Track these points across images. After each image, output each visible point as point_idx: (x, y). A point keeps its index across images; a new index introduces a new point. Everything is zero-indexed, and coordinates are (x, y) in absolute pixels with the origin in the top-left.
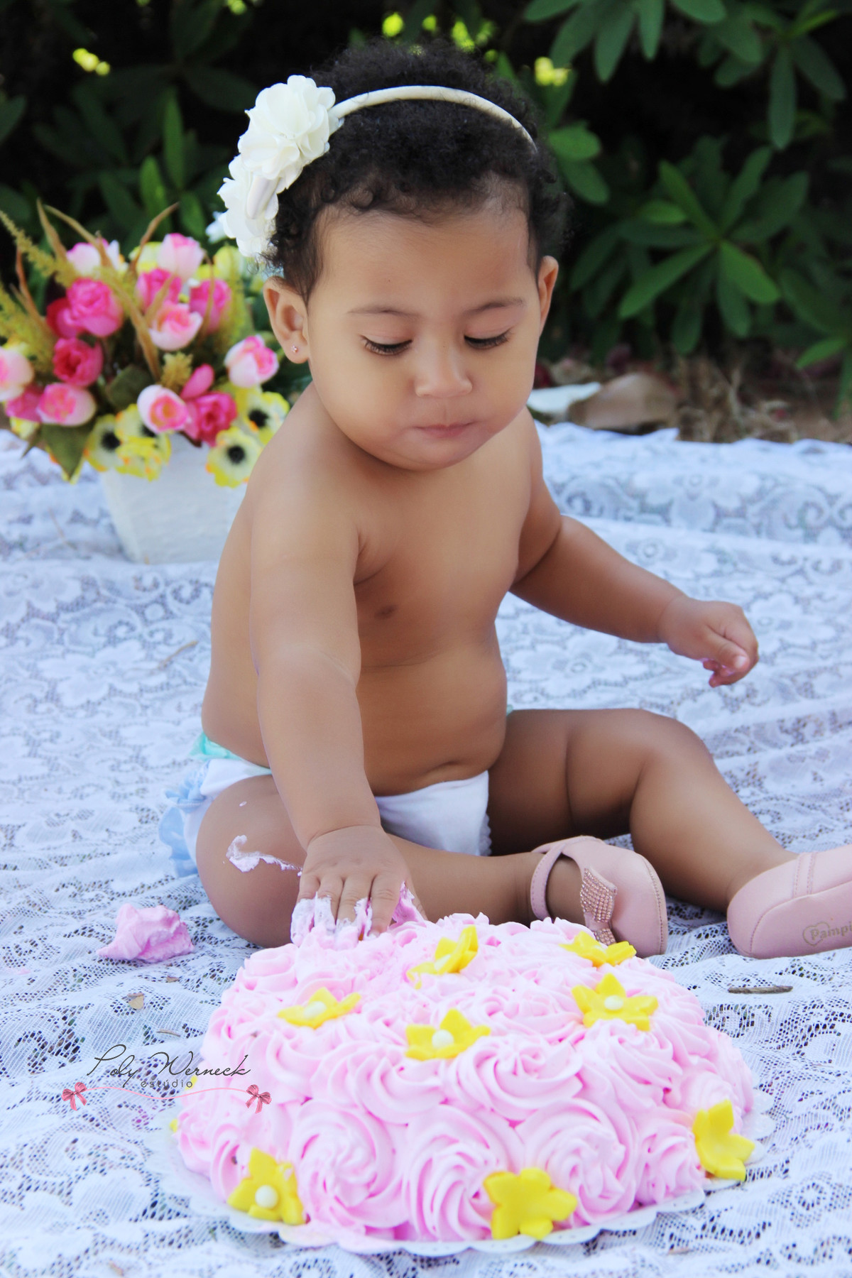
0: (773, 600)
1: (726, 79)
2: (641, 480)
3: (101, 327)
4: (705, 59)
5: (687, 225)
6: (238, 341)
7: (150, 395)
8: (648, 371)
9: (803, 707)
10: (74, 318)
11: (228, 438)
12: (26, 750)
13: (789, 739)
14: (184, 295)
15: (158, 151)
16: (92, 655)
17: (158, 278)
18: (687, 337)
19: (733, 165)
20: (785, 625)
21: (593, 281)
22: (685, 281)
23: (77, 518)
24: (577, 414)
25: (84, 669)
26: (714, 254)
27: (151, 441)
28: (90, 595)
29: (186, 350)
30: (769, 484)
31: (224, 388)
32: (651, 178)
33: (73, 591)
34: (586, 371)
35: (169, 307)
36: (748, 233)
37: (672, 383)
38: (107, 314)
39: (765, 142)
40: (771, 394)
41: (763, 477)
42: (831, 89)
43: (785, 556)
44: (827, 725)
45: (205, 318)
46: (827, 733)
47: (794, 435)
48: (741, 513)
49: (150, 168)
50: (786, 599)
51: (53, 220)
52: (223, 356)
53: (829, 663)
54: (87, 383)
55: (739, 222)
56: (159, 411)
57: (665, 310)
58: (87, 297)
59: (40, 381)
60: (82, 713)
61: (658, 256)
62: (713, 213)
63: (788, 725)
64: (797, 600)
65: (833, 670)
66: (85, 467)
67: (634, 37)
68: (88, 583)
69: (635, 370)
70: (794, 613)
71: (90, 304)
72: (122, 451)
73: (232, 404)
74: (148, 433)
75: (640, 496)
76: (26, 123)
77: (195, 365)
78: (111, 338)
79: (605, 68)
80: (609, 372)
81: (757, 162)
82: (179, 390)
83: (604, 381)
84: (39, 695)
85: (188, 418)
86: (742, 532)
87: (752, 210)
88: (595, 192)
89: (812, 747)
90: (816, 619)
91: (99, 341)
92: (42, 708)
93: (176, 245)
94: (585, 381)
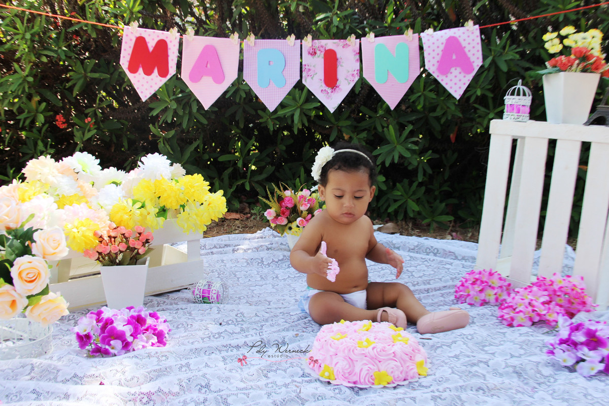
0: (421, 266)
1: (410, 168)
2: (394, 242)
3: (290, 206)
4: (406, 164)
5: (401, 195)
6: (316, 210)
7: (299, 219)
8: (392, 222)
9: (428, 286)
10: (285, 204)
14: (307, 200)
15: (299, 177)
16: (285, 270)
17: (302, 197)
18: (401, 217)
19: (410, 184)
20: (424, 271)
21: (382, 205)
22: (400, 206)
23: (282, 244)
24: (380, 230)
25: (283, 272)
26: (407, 200)
28: (285, 258)
29: (307, 211)
30: (420, 243)
32: (394, 185)
33: (281, 257)
34: (381, 222)
35: (304, 202)
36: (414, 197)
37: (398, 225)
38: (291, 203)
39: (417, 180)
40: (417, 229)
41: (419, 242)
42: (430, 171)
43: (423, 257)
44: (434, 290)
45: (311, 205)
46: (434, 292)
47: (422, 236)
48: (414, 249)
49: (298, 179)
50: (424, 266)
51: (282, 184)
53: (433, 278)
54: (286, 217)
55: (412, 195)
56: (300, 222)
57: (396, 212)
59: (277, 216)
61: (395, 201)
62: (407, 193)
63: (426, 290)
64: (426, 266)
65: (434, 280)
66: (285, 233)
67: (393, 159)
68: (284, 256)
69: (390, 223)
70: (426, 268)
71: (288, 201)
72: (292, 230)
74: (298, 227)
75: (394, 245)
76: (274, 172)
77: (308, 214)
78: (292, 208)
79: (387, 165)
81: (415, 184)
82: (305, 218)
83: (384, 224)
84: (275, 277)
86: (414, 252)
87: (414, 193)
89: (431, 294)
90: (430, 270)
91: (289, 208)
92: (275, 279)
93: (305, 191)
94: (380, 224)
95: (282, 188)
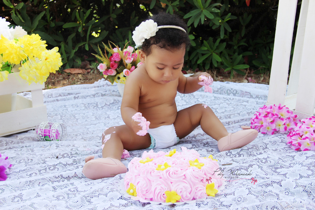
0: (223, 104)
1: (214, 28)
3: (117, 60)
5: (207, 50)
6: (139, 62)
7: (125, 70)
9: (229, 120)
10: (113, 59)
12: (104, 125)
13: (227, 125)
14: (131, 55)
15: (128, 39)
16: (115, 111)
17: (126, 53)
18: (207, 67)
19: (215, 41)
20: (226, 108)
21: (193, 58)
22: (207, 59)
25: (114, 113)
26: (212, 54)
27: (125, 78)
28: (115, 102)
29: (131, 63)
30: (222, 86)
32: (202, 42)
33: (112, 101)
34: (192, 72)
35: (128, 57)
38: (118, 58)
39: (220, 38)
40: (221, 76)
41: (221, 86)
42: (229, 30)
43: (225, 97)
44: (233, 122)
45: (134, 59)
46: (233, 124)
47: (224, 81)
48: (217, 91)
50: (226, 104)
51: (111, 43)
52: (137, 65)
53: (233, 113)
54: (115, 69)
55: (216, 49)
56: (126, 73)
57: (204, 64)
58: (115, 55)
59: (108, 68)
60: (113, 120)
61: (203, 55)
62: (211, 48)
63: (227, 122)
65: (234, 114)
66: (115, 82)
67: (200, 21)
68: (115, 100)
69: (199, 72)
70: (227, 106)
71: (116, 56)
72: (120, 79)
74: (125, 76)
76: (108, 36)
77: (132, 66)
78: (119, 62)
79: (195, 26)
80: (196, 72)
81: (218, 41)
82: (129, 69)
83: (194, 73)
84: (107, 117)
86: (217, 93)
88: (194, 44)
90: (230, 107)
91: (117, 62)
92: (107, 119)
93: (130, 48)
95: (110, 46)
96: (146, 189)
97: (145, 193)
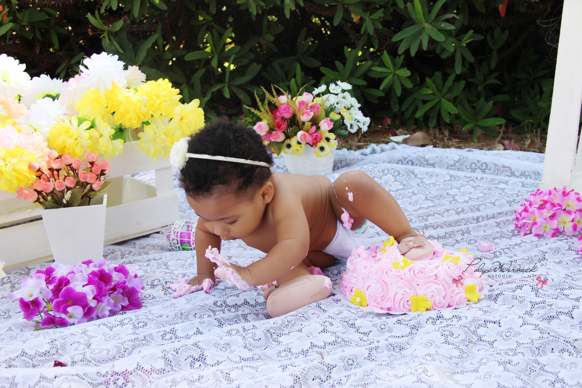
0: (466, 187)
1: (444, 56)
2: (427, 157)
3: (287, 116)
4: (438, 52)
5: (432, 94)
6: (322, 119)
7: (300, 133)
8: (422, 131)
10: (280, 114)
11: (320, 145)
14: (309, 108)
15: (295, 77)
17: (302, 103)
18: (433, 123)
19: (445, 77)
20: (470, 193)
21: (407, 109)
22: (431, 109)
24: (405, 141)
26: (440, 100)
27: (300, 145)
29: (310, 121)
31: (319, 132)
32: (423, 81)
34: (406, 132)
35: (305, 110)
36: (448, 96)
37: (429, 135)
38: (289, 112)
39: (455, 72)
40: (455, 137)
41: (460, 156)
42: (471, 59)
43: (468, 176)
44: (485, 218)
45: (314, 113)
46: (486, 220)
47: (463, 147)
48: (454, 165)
49: (293, 80)
50: (470, 187)
51: (274, 88)
52: (319, 123)
53: (483, 203)
54: (283, 131)
55: (447, 93)
56: (302, 137)
57: (426, 117)
58: (284, 108)
59: (271, 130)
61: (425, 102)
62: (440, 91)
64: (472, 187)
66: (282, 153)
67: (421, 45)
69: (419, 131)
70: (472, 190)
71: (285, 110)
72: (292, 148)
73: (321, 135)
74: (299, 143)
75: (425, 160)
76: (260, 72)
77: (312, 125)
78: (290, 119)
79: (413, 54)
80: (412, 132)
81: (452, 78)
82: (308, 132)
83: (411, 134)
85: (309, 139)
86: (454, 170)
87: (450, 90)
88: (409, 85)
89: (483, 223)
90: (478, 192)
91: (287, 119)
93: (307, 95)
94: (406, 134)
95: (275, 93)
96: (381, 295)
97: (379, 300)
